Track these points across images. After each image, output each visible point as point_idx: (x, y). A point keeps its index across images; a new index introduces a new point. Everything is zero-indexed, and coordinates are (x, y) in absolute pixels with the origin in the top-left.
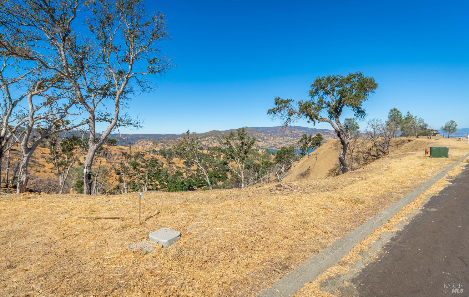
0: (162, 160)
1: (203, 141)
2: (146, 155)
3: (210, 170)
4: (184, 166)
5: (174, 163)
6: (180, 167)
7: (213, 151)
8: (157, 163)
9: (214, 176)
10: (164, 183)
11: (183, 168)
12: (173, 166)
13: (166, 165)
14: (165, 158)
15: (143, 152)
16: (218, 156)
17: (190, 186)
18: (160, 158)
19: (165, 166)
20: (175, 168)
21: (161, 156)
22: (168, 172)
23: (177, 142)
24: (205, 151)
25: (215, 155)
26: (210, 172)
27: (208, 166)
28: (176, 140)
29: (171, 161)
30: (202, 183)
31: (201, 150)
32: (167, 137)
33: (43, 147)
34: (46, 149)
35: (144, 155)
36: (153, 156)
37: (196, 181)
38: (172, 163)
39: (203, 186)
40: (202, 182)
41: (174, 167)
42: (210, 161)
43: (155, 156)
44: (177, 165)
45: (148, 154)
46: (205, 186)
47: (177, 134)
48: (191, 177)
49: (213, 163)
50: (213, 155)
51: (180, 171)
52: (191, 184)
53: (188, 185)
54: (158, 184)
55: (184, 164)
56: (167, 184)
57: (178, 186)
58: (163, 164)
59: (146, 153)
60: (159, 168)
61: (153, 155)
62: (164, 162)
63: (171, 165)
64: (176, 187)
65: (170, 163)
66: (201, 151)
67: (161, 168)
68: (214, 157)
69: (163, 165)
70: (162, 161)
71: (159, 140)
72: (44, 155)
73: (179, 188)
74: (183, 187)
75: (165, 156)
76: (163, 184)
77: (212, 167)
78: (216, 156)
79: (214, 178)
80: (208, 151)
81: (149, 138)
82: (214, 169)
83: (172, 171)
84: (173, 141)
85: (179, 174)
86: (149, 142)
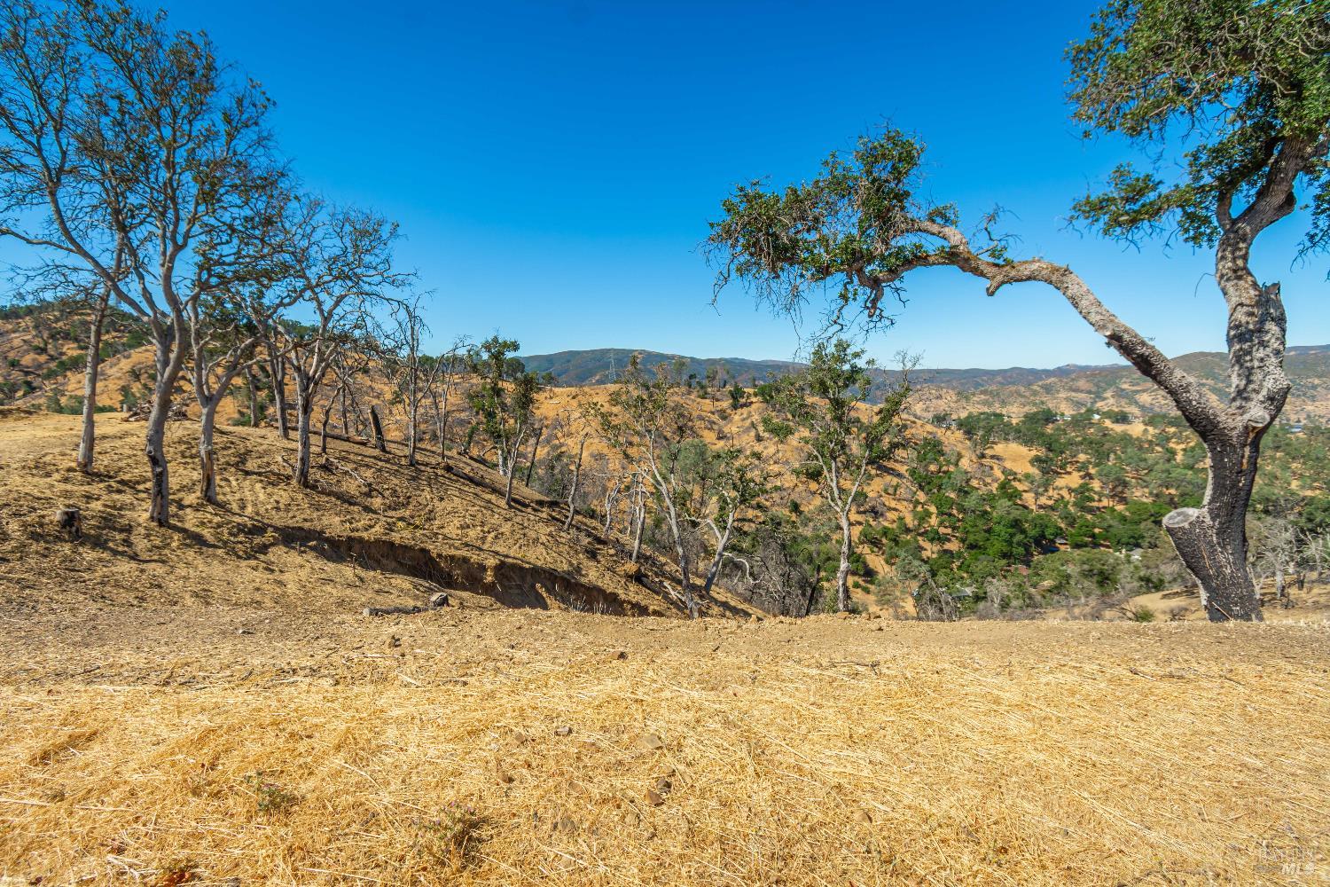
0: (960, 445)
1: (1144, 391)
2: (912, 428)
3: (1138, 494)
4: (1034, 471)
5: (998, 459)
6: (1016, 474)
7: (1172, 430)
8: (941, 453)
9: (1153, 518)
10: (955, 512)
11: (1027, 476)
12: (992, 468)
13: (971, 461)
14: (970, 439)
15: (906, 420)
16: (1193, 449)
17: (1043, 536)
18: (953, 439)
19: (965, 463)
20: (998, 473)
21: (959, 434)
22: (974, 483)
23: (1035, 393)
24: (1136, 429)
25: (1183, 446)
26: (1136, 503)
27: (1133, 480)
28: (1035, 387)
29: (986, 452)
30: (1093, 536)
31: (1117, 421)
32: (1004, 378)
33: (704, 398)
34: (707, 401)
35: (905, 427)
36: (931, 433)
37: (1072, 524)
38: (992, 457)
39: (1096, 545)
40: (1097, 531)
41: (996, 467)
42: (1142, 465)
43: (940, 432)
44: (1008, 465)
45: (918, 426)
46: (1108, 547)
47: (1039, 367)
48: (1052, 508)
49: (1153, 473)
50: (1171, 445)
51: (1016, 484)
52: (1048, 532)
53: (1033, 533)
54: (932, 514)
55: (1033, 466)
56: (960, 516)
57: (997, 528)
58: (960, 456)
59: (914, 422)
60: (945, 468)
61: (935, 429)
62: (963, 452)
63: (985, 461)
64: (989, 531)
65: (983, 456)
66: (1119, 428)
67: (952, 468)
68: (1173, 453)
69: (958, 461)
70: (959, 448)
71: (977, 385)
72: (704, 414)
73: (999, 535)
74: (1012, 535)
75: (969, 433)
76: (950, 515)
77: (1147, 487)
78: (1184, 450)
79: (1152, 526)
80: (1150, 429)
81: (948, 381)
82: (1157, 495)
83: (988, 480)
84: (1022, 389)
85: (1007, 490)
86: (945, 390)
